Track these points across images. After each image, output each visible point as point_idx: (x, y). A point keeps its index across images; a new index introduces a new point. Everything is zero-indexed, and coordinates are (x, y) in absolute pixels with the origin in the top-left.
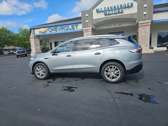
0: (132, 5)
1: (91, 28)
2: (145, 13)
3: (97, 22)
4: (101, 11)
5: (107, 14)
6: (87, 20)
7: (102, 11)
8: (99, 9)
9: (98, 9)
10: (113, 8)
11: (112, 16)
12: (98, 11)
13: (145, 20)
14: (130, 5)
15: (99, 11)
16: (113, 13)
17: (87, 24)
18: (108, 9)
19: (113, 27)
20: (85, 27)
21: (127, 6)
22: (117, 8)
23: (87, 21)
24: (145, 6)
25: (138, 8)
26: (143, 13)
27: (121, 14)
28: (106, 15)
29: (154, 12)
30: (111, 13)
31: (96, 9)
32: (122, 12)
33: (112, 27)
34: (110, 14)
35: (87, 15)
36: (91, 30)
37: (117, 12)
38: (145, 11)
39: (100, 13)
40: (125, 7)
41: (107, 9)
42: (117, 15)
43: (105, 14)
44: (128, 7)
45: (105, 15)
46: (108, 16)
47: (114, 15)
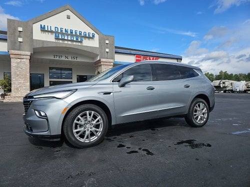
0: (93, 36)
1: (29, 53)
2: (107, 50)
3: (41, 46)
4: (49, 30)
5: (60, 37)
6: (20, 37)
7: (51, 32)
8: (46, 27)
9: (44, 26)
10: (69, 33)
11: (66, 42)
12: (43, 29)
13: (108, 59)
14: (91, 36)
15: (46, 29)
16: (69, 39)
17: (20, 46)
18: (61, 31)
19: (63, 58)
20: (14, 49)
21: (87, 36)
22: (74, 34)
23: (20, 40)
24: (107, 42)
25: (100, 43)
26: (105, 50)
27: (79, 44)
28: (57, 38)
29: (116, 52)
30: (66, 38)
31: (41, 25)
32: (81, 42)
33: (61, 59)
34: (64, 40)
35: (20, 29)
36: (29, 57)
37: (75, 39)
38: (107, 48)
39: (47, 33)
40: (85, 37)
41: (59, 31)
42: (75, 43)
43: (56, 36)
44: (89, 38)
45: (55, 38)
46: (61, 41)
47: (70, 43)
